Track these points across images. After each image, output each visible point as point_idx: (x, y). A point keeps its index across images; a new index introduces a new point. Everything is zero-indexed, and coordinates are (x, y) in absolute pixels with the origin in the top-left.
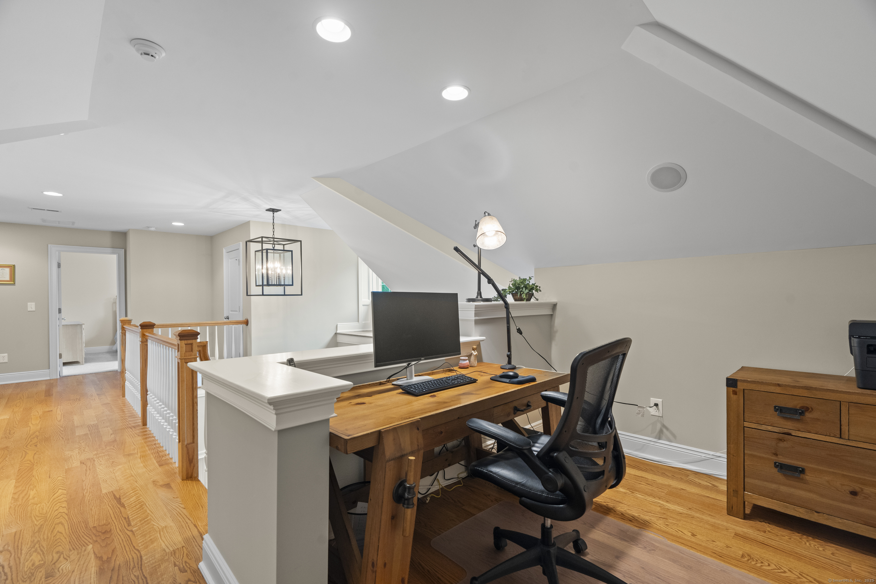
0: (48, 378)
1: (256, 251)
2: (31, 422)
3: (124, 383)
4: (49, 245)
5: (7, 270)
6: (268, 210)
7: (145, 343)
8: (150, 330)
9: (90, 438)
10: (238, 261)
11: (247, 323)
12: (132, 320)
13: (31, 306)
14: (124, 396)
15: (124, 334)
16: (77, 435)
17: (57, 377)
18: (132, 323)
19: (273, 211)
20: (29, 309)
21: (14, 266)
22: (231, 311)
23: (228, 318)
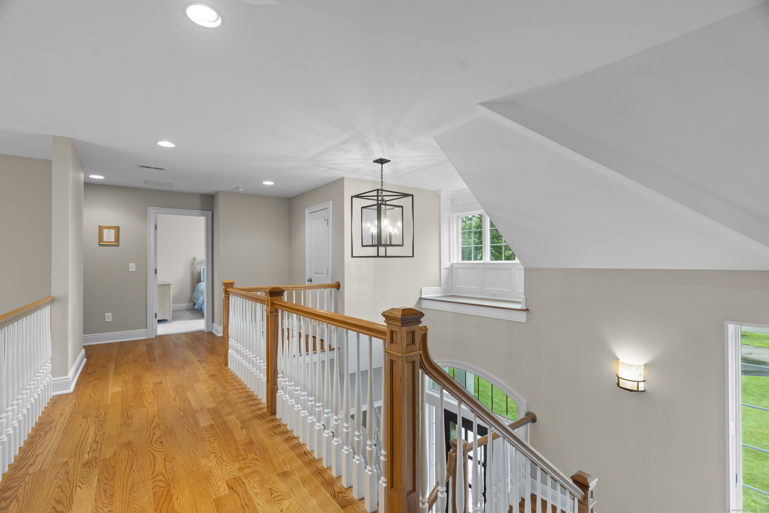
0: (146, 338)
1: (362, 208)
2: (146, 401)
3: (227, 350)
4: (148, 207)
5: (113, 231)
6: (376, 161)
7: (275, 314)
8: (278, 298)
9: (219, 434)
10: (326, 220)
11: (338, 286)
12: (235, 283)
13: (132, 267)
14: (226, 365)
15: (227, 298)
16: (202, 426)
17: (153, 337)
18: (234, 286)
19: (382, 161)
20: (131, 270)
21: (118, 227)
22: (315, 273)
23: (310, 281)
